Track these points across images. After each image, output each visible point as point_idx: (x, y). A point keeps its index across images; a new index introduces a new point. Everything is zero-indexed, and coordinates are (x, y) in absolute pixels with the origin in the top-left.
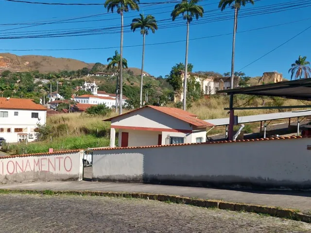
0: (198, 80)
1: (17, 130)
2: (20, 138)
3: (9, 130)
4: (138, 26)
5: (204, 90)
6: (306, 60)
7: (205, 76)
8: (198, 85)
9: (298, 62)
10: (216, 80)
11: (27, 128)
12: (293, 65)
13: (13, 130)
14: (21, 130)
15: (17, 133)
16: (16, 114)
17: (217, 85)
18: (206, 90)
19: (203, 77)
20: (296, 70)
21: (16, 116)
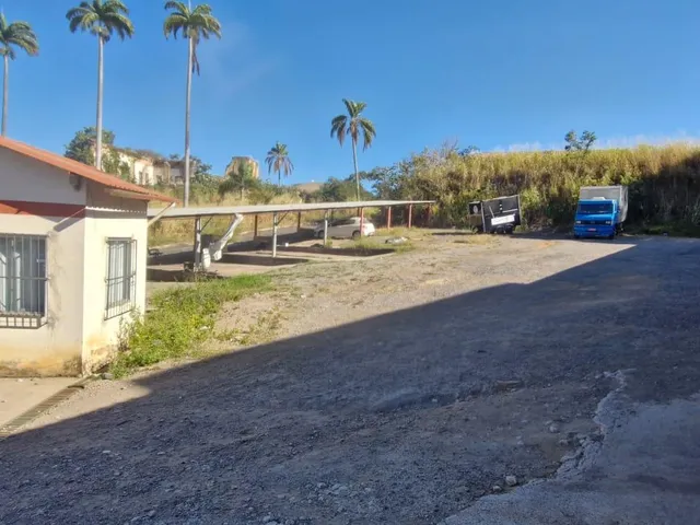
0: (124, 159)
5: (137, 176)
6: (286, 150)
7: (138, 156)
8: (125, 168)
9: (276, 150)
10: (158, 164)
12: (269, 153)
17: (159, 171)
18: (141, 178)
19: (134, 155)
20: (274, 160)
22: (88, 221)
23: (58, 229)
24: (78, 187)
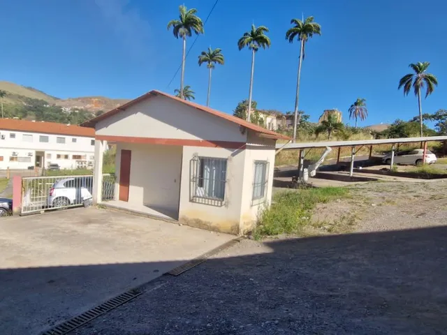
0: (261, 116)
1: (75, 157)
2: (77, 165)
3: (66, 157)
4: (205, 60)
6: (364, 102)
7: (268, 114)
8: (262, 121)
9: (357, 104)
10: (279, 117)
11: (86, 156)
12: (351, 106)
13: (70, 157)
14: (79, 157)
15: (75, 160)
16: (74, 140)
17: (279, 122)
18: (269, 126)
19: (266, 113)
20: (354, 111)
21: (74, 143)
22: (247, 151)
23: (233, 155)
24: (243, 133)
